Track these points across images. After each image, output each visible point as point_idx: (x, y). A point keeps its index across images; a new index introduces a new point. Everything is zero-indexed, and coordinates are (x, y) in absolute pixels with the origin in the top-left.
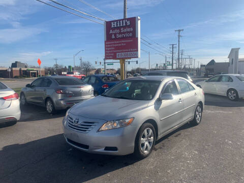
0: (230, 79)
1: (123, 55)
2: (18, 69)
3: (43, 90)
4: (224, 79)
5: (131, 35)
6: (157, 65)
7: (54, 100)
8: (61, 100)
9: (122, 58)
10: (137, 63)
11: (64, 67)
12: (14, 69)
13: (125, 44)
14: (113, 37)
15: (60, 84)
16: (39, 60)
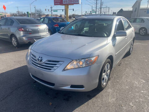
0: (142, 21)
1: (68, 1)
3: (7, 28)
4: (138, 20)
6: (86, 12)
7: (18, 36)
8: (23, 36)
9: (67, 4)
10: (73, 10)
11: (24, 13)
15: (21, 24)
16: (4, 6)
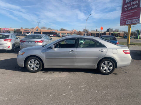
1: (130, 21)
2: (109, 32)
5: (137, 6)
9: (129, 24)
12: (107, 32)
13: (132, 14)
14: (126, 9)
